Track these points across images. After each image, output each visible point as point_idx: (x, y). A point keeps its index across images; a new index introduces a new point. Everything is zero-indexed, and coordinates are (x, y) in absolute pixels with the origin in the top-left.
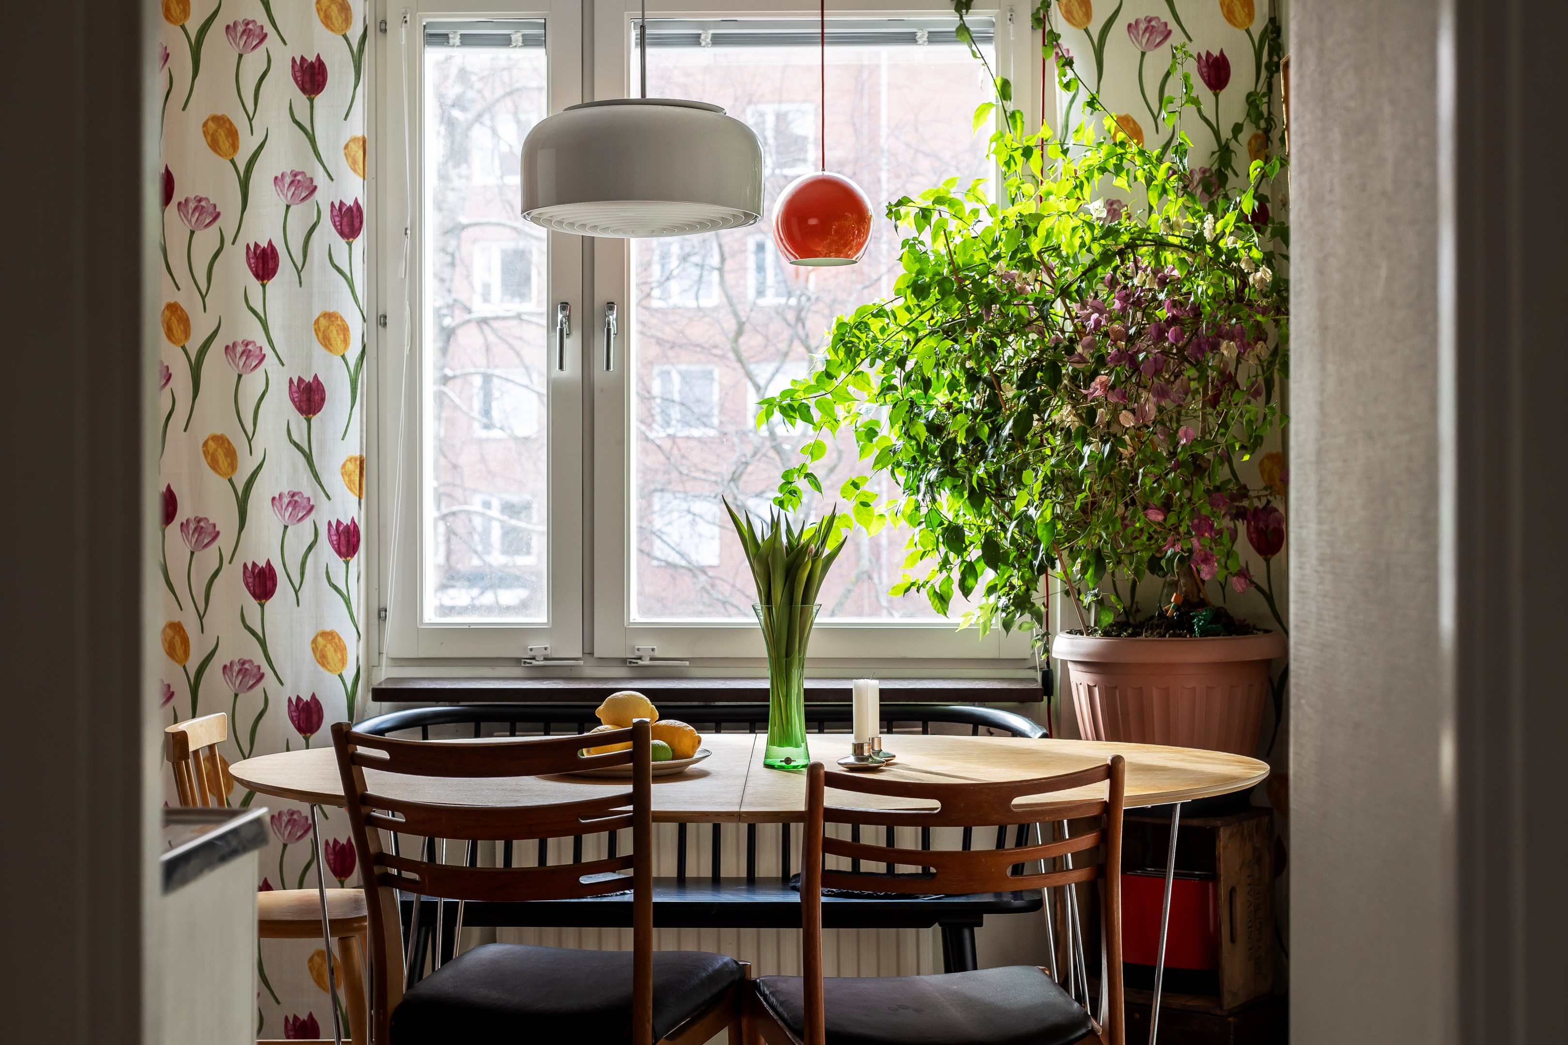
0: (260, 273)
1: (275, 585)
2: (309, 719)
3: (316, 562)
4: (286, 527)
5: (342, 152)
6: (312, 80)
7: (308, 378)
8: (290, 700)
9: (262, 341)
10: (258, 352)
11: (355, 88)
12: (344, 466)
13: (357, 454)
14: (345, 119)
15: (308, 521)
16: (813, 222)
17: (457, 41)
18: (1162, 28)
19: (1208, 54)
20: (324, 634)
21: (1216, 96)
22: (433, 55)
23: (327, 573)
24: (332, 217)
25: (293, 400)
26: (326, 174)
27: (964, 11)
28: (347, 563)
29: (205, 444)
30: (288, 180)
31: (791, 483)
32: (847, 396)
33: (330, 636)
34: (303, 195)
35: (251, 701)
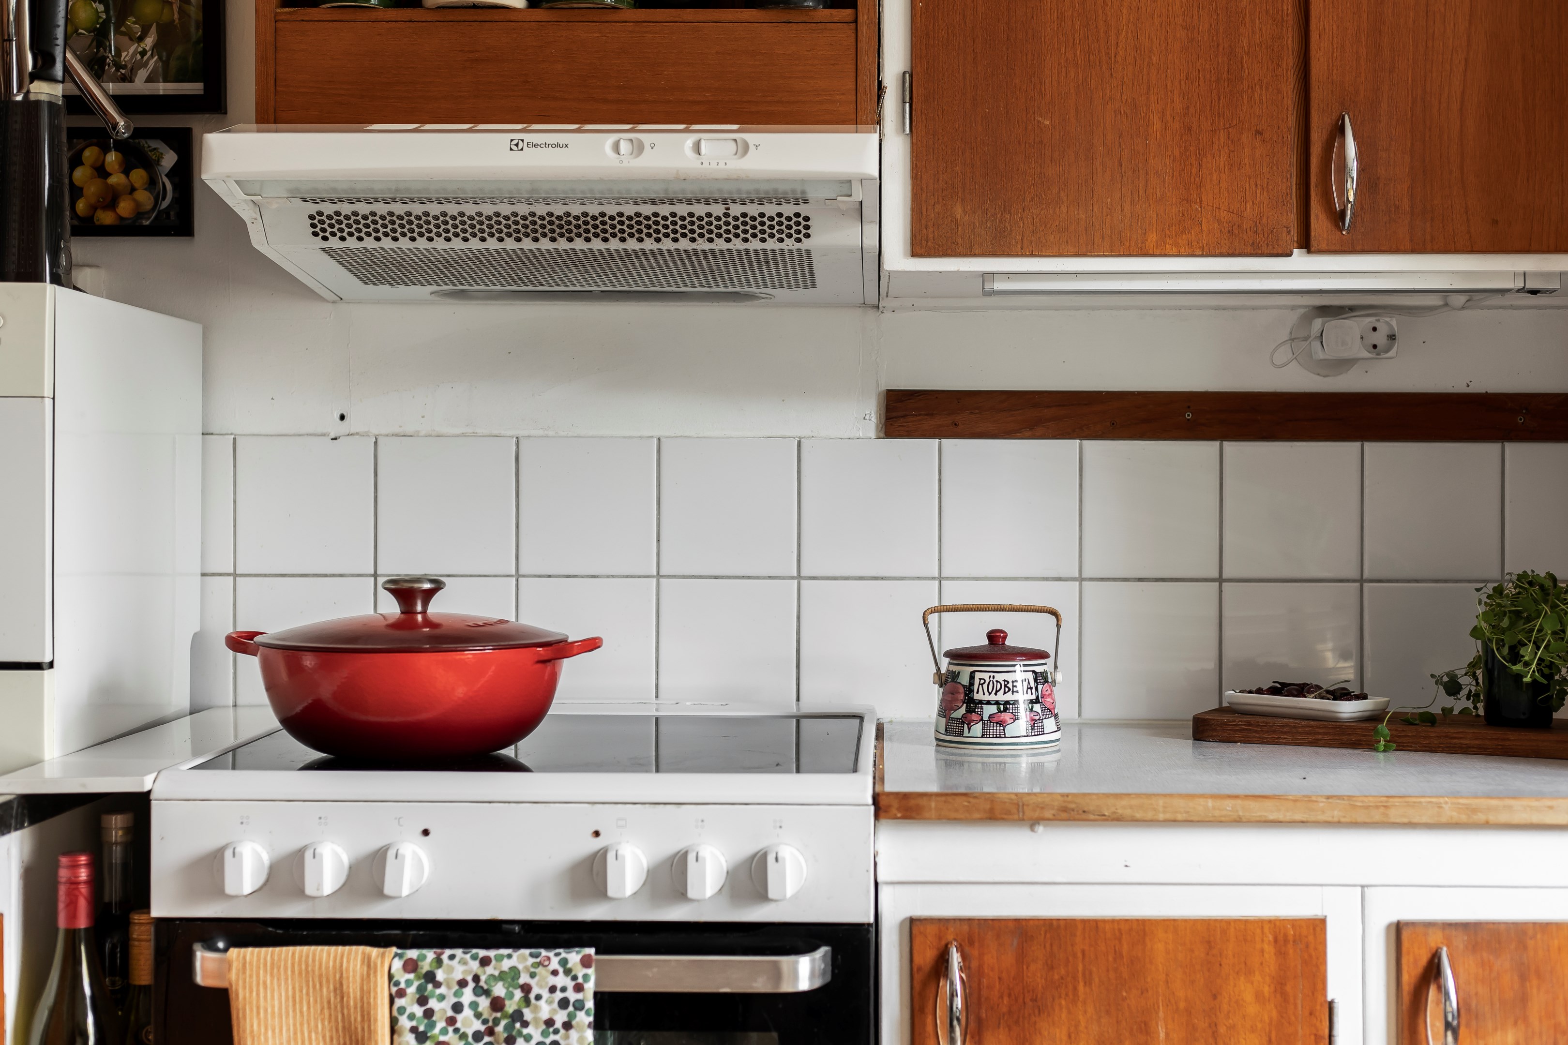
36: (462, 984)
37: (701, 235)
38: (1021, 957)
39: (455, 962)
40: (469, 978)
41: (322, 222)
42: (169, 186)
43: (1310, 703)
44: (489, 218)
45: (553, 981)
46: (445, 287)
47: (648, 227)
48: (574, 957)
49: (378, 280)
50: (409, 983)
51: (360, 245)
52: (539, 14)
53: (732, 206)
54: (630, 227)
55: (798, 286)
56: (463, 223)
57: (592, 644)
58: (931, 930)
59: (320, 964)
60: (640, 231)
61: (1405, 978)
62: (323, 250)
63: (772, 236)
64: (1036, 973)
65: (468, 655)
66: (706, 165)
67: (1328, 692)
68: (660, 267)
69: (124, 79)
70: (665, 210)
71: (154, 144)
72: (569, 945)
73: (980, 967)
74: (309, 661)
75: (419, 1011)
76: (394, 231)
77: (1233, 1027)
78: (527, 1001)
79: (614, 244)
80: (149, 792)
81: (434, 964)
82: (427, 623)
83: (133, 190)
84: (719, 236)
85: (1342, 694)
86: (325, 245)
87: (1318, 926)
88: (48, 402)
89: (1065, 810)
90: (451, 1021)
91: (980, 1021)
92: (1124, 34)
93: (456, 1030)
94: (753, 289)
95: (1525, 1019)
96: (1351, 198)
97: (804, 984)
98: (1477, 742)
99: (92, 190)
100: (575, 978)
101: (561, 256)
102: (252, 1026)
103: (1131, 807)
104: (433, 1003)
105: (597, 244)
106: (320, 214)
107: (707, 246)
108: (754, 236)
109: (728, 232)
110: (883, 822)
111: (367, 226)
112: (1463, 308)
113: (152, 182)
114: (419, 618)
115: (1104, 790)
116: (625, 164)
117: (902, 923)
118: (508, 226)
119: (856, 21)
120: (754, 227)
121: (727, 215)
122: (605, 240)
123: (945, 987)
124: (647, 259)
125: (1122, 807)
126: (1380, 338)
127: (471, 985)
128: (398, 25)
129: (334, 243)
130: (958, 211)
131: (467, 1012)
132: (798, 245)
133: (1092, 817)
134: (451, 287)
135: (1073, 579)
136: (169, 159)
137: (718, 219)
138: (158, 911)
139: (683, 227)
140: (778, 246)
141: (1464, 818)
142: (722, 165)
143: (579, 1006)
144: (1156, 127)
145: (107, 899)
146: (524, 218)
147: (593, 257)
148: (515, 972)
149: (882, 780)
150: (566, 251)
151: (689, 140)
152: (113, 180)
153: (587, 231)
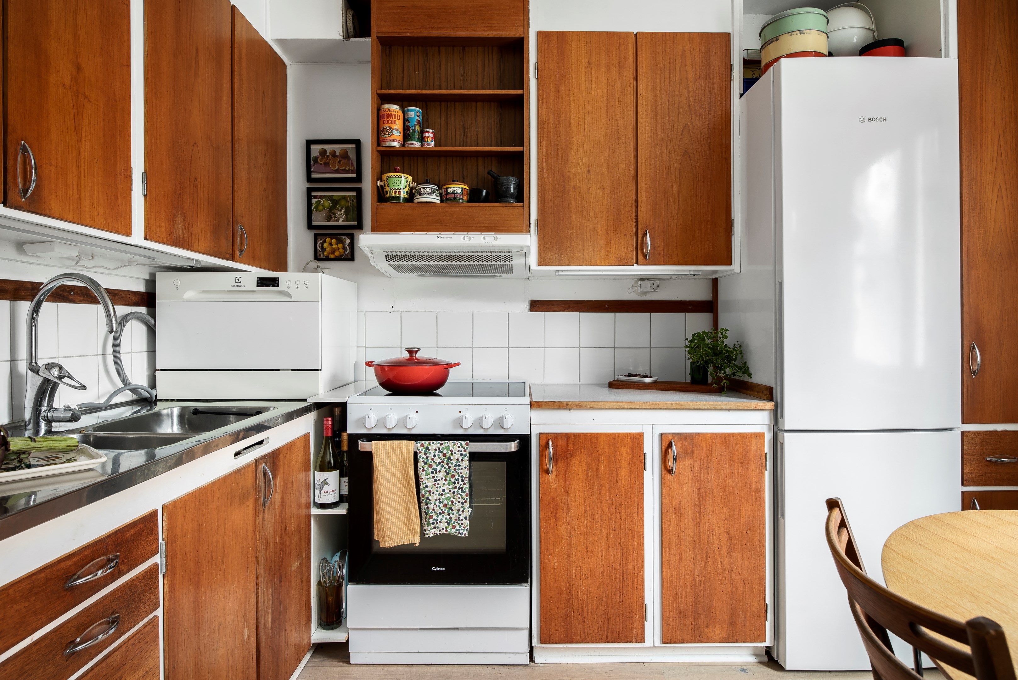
36: (436, 450)
37: (485, 261)
38: (567, 443)
39: (434, 444)
40: (437, 449)
41: (388, 257)
42: (348, 248)
43: (638, 379)
44: (431, 256)
45: (458, 449)
46: (419, 274)
47: (471, 258)
48: (464, 443)
49: (402, 272)
50: (422, 450)
51: (398, 263)
52: (443, 204)
53: (492, 253)
54: (467, 258)
55: (509, 273)
56: (424, 257)
57: (458, 364)
58: (544, 436)
59: (396, 444)
60: (469, 260)
61: (663, 447)
62: (389, 264)
63: (503, 261)
64: (571, 447)
65: (428, 367)
66: (487, 243)
67: (642, 376)
68: (474, 269)
69: (336, 221)
70: (476, 254)
71: (344, 237)
72: (462, 440)
73: (557, 445)
74: (386, 369)
75: (425, 457)
76: (407, 259)
77: (620, 460)
78: (452, 454)
79: (463, 263)
80: (347, 402)
81: (429, 445)
82: (416, 359)
83: (339, 249)
84: (489, 261)
85: (646, 376)
86: (389, 263)
87: (641, 434)
88: (320, 303)
89: (578, 405)
90: (433, 459)
91: (557, 459)
92: (591, 209)
93: (434, 462)
94: (497, 274)
95: (693, 457)
96: (649, 251)
97: (513, 450)
98: (680, 388)
99: (328, 249)
100: (464, 448)
101: (449, 266)
102: (378, 460)
103: (595, 405)
104: (428, 455)
105: (458, 263)
106: (388, 255)
107: (486, 263)
108: (498, 261)
109: (492, 260)
110: (532, 408)
111: (400, 258)
112: (676, 279)
113: (344, 248)
114: (414, 357)
115: (588, 400)
116: (466, 243)
117: (537, 434)
118: (436, 258)
119: (524, 206)
120: (498, 258)
121: (491, 255)
122: (460, 262)
123: (548, 450)
124: (471, 266)
125: (593, 405)
126: (655, 286)
127: (438, 450)
128: (408, 207)
129: (392, 262)
130: (550, 254)
131: (437, 457)
132: (509, 263)
133: (585, 407)
134: (420, 274)
135: (578, 348)
136: (348, 241)
137: (489, 256)
138: (349, 431)
139: (480, 258)
140: (504, 263)
141: (678, 407)
142: (491, 243)
143: (465, 455)
144: (600, 233)
145: (335, 429)
146: (440, 256)
147: (457, 266)
148: (449, 447)
149: (532, 398)
150: (450, 265)
151: (482, 236)
152: (334, 246)
153: (456, 259)
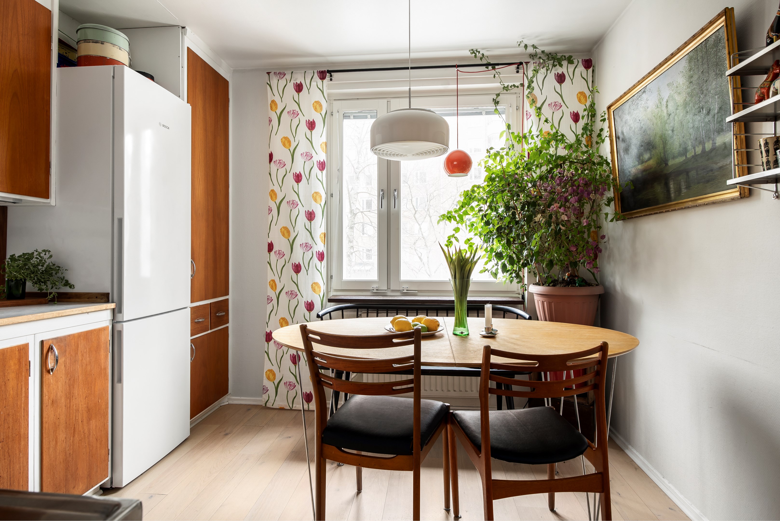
0: (297, 181)
1: (301, 269)
2: (310, 307)
3: (312, 263)
4: (304, 253)
5: (320, 146)
6: (312, 126)
7: (311, 211)
8: (305, 302)
9: (297, 200)
10: (296, 203)
11: (323, 128)
12: (320, 235)
13: (324, 232)
14: (321, 137)
15: (310, 251)
16: (455, 163)
17: (352, 118)
18: (559, 104)
19: (573, 112)
20: (315, 283)
21: (576, 124)
22: (346, 122)
23: (316, 266)
24: (317, 165)
25: (306, 217)
26: (315, 153)
27: (497, 105)
28: (321, 263)
29: (281, 229)
30: (305, 154)
31: (450, 240)
32: (467, 213)
33: (316, 284)
34: (309, 159)
35: (294, 303)
61: (44, 352)
77: (8, 373)
87: (27, 345)
95: (66, 355)
